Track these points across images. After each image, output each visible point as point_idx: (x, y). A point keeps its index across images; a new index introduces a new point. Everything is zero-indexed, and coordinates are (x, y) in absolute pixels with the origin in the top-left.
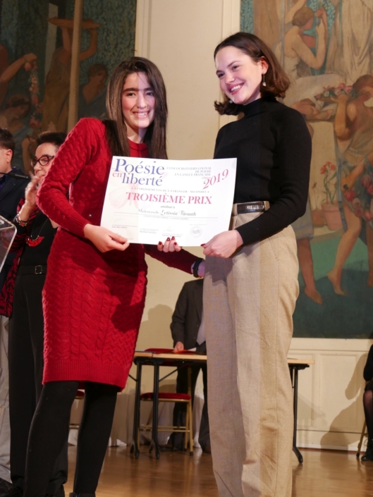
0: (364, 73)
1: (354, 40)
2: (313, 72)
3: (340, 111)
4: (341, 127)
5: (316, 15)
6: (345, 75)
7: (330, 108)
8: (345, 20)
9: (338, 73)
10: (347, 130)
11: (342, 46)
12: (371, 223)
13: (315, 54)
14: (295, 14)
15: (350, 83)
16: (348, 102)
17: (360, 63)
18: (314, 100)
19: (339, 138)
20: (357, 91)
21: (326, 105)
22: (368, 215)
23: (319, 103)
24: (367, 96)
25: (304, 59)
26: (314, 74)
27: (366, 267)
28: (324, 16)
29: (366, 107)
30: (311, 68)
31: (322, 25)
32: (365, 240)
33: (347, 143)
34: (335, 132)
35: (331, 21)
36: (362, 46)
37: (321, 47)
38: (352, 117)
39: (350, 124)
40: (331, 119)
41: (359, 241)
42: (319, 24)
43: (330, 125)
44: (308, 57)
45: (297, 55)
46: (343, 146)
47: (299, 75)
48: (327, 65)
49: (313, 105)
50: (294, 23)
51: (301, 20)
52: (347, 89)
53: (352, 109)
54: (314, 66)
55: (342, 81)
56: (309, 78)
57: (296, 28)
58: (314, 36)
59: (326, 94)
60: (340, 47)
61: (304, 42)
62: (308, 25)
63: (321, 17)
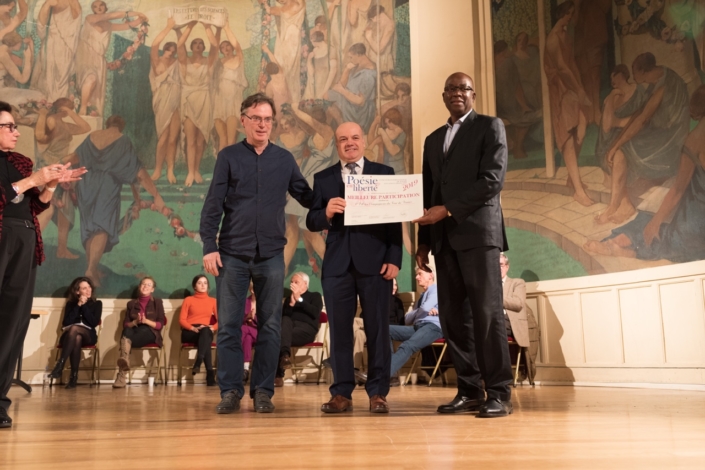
0: (63, 96)
1: (56, 70)
2: (18, 85)
3: (41, 121)
4: (41, 133)
5: (25, 41)
6: (47, 94)
7: (32, 117)
8: (49, 52)
9: (41, 91)
10: (46, 137)
11: (46, 71)
12: (62, 210)
13: (21, 70)
14: (6, 35)
15: (51, 100)
16: (48, 115)
17: (60, 88)
18: (18, 108)
19: (38, 141)
20: (57, 108)
21: (28, 113)
22: (60, 203)
23: (23, 111)
24: (65, 114)
25: (11, 73)
26: (19, 87)
27: (55, 243)
28: (32, 44)
29: (63, 122)
30: (18, 83)
31: (28, 50)
32: (56, 223)
33: (46, 146)
34: (35, 136)
35: (37, 50)
36: (63, 75)
37: (27, 68)
38: (51, 128)
39: (48, 132)
40: (33, 125)
41: (51, 222)
42: (26, 49)
43: (31, 129)
44: (15, 72)
45: (5, 68)
46: (42, 148)
47: (6, 85)
48: (32, 82)
49: (18, 111)
50: (4, 42)
51: (9, 41)
52: (47, 105)
53: (52, 121)
54: (20, 81)
55: (44, 97)
56: (15, 89)
57: (5, 47)
58: (22, 57)
59: (30, 105)
60: (44, 72)
61: (12, 59)
62: (17, 47)
63: (28, 44)
